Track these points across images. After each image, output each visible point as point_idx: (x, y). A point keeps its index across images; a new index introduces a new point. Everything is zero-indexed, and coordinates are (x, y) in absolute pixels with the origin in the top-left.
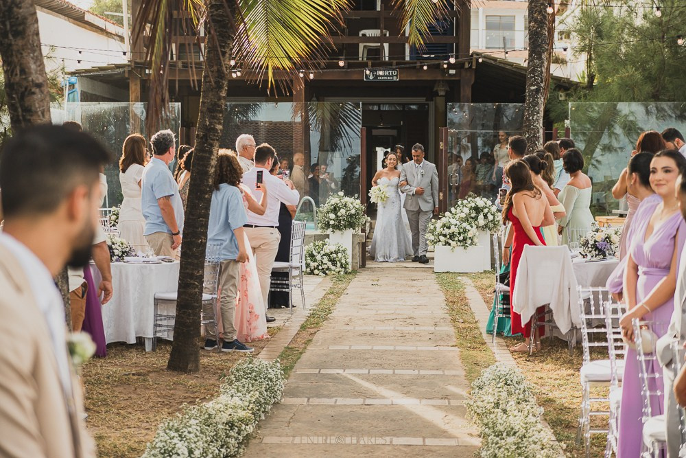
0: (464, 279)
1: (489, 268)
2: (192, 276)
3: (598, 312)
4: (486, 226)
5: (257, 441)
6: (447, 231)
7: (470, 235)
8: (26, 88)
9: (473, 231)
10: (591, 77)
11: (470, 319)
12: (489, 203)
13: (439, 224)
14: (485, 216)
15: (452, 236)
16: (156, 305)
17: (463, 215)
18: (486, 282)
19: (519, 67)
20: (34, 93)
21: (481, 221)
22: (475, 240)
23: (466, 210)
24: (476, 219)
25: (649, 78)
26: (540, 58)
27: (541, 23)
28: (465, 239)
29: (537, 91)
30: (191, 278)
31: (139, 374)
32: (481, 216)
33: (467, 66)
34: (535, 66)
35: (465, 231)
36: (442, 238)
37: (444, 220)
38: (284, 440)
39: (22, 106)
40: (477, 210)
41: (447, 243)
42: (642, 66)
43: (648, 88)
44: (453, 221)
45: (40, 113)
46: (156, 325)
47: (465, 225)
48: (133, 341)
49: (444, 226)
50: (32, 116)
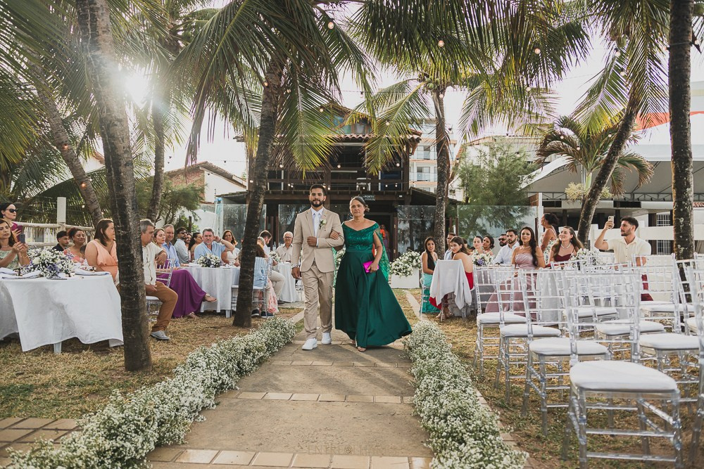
0: (406, 291)
1: (419, 287)
2: (246, 272)
3: (486, 282)
4: (417, 266)
5: (268, 363)
6: (397, 268)
7: (409, 270)
8: (111, 122)
9: (410, 268)
10: (467, 199)
11: (408, 306)
12: (419, 254)
13: (393, 264)
14: (417, 261)
15: (400, 270)
16: (232, 291)
17: (405, 260)
18: (417, 292)
19: (432, 194)
20: (116, 125)
21: (415, 263)
22: (412, 272)
23: (407, 258)
24: (412, 262)
25: (497, 196)
26: (443, 184)
27: (443, 167)
28: (406, 272)
29: (442, 199)
30: (247, 273)
31: (214, 328)
32: (414, 261)
33: (408, 193)
34: (441, 187)
35: (406, 268)
36: (395, 271)
37: (396, 262)
38: (286, 363)
39: (108, 133)
40: (413, 258)
41: (397, 274)
42: (493, 190)
43: (495, 200)
44: (400, 263)
45: (120, 139)
46: (232, 303)
47: (406, 265)
48: (219, 311)
49: (396, 265)
50: (114, 140)
